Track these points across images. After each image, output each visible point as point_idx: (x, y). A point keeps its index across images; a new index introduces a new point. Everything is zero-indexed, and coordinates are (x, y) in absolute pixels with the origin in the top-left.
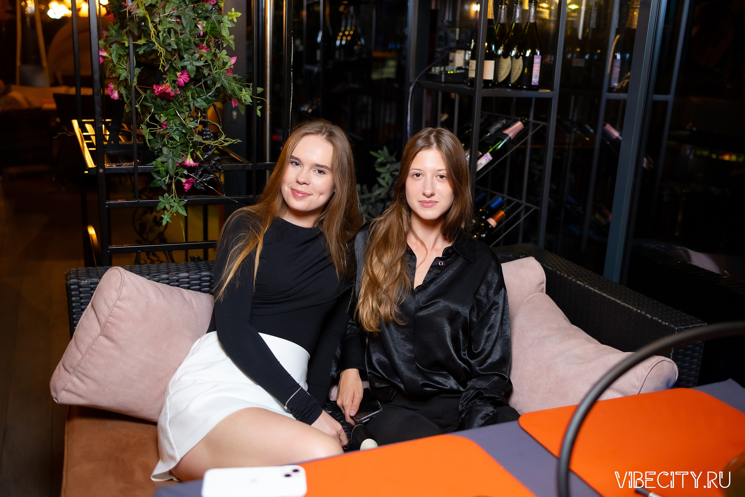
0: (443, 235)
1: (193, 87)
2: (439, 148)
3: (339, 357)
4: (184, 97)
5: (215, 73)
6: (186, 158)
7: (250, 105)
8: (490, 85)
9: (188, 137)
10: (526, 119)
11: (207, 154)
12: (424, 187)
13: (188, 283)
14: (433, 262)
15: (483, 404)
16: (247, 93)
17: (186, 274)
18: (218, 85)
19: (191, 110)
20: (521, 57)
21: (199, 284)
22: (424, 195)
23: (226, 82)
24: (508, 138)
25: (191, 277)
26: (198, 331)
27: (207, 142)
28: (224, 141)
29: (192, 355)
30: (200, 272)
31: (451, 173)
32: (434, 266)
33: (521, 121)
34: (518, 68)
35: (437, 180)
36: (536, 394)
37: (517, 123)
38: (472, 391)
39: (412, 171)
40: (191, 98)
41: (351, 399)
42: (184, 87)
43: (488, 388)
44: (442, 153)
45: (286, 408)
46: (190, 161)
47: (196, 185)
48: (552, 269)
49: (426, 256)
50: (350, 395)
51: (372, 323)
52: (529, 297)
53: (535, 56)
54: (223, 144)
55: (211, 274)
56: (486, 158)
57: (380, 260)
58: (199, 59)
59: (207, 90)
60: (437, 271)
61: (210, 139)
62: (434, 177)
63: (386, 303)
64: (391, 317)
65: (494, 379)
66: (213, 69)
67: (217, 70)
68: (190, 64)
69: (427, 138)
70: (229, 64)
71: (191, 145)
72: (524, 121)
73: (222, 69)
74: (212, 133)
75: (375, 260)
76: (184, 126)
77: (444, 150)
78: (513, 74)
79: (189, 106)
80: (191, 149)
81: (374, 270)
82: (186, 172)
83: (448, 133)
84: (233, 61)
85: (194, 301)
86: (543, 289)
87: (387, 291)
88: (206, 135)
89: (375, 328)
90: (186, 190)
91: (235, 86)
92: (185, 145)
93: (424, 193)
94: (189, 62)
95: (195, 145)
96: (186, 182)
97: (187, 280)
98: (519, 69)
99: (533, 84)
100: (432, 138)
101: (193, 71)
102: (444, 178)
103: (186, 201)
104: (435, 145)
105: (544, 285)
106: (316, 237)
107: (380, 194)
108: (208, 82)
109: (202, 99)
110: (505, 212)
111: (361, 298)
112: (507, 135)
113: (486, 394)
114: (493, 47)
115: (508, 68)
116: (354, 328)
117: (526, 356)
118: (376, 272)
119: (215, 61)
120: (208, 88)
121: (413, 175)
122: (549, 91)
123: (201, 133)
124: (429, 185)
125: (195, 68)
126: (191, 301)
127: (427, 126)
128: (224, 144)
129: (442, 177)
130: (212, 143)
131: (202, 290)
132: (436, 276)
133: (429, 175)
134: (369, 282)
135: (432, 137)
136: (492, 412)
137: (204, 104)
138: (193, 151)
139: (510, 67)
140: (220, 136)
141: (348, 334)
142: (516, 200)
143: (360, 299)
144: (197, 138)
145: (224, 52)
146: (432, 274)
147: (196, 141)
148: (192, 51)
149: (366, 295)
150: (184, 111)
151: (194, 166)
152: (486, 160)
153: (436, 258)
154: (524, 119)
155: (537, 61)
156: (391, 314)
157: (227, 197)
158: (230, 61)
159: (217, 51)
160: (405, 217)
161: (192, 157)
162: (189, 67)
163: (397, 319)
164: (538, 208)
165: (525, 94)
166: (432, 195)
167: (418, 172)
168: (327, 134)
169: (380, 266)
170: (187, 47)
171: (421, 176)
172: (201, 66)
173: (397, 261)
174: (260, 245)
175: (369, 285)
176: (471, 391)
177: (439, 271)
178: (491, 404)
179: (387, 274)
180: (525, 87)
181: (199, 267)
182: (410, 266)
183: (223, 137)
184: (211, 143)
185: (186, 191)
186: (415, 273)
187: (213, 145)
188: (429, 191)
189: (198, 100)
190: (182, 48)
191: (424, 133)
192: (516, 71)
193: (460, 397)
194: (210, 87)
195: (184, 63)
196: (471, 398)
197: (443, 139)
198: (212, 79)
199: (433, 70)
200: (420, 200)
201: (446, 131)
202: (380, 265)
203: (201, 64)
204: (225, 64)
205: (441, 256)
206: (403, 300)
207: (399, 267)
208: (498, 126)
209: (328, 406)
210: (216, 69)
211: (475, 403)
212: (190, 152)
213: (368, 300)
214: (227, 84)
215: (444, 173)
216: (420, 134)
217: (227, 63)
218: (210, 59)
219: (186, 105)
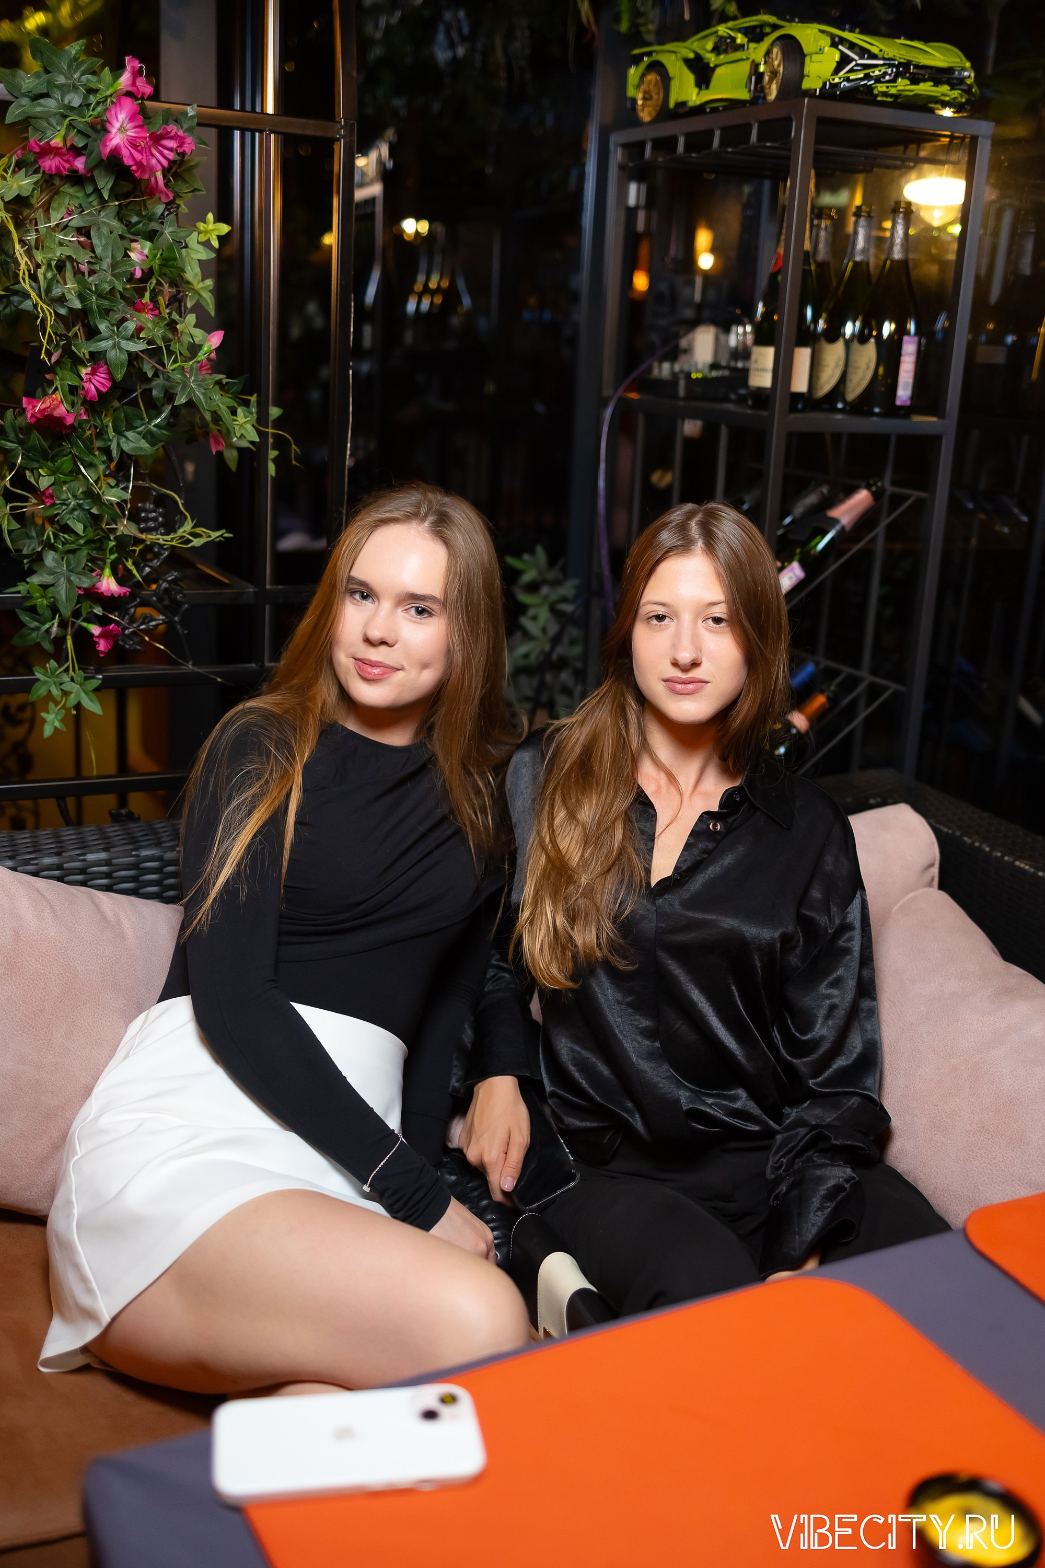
0: (720, 759)
1: (116, 404)
2: (710, 551)
3: (469, 1045)
4: (96, 427)
5: (173, 370)
6: (100, 575)
7: (249, 448)
8: (800, 406)
9: (106, 525)
10: (879, 484)
11: (149, 566)
12: (675, 646)
13: (108, 875)
14: (696, 823)
15: (829, 1162)
16: (247, 419)
17: (103, 856)
18: (181, 400)
19: (110, 459)
20: (872, 340)
21: (134, 879)
22: (675, 664)
23: (199, 394)
24: (838, 527)
25: (114, 861)
26: (137, 994)
27: (150, 537)
28: (191, 534)
29: (127, 1056)
30: (137, 849)
31: (737, 613)
32: (697, 834)
33: (868, 487)
34: (863, 366)
35: (706, 628)
36: (947, 1136)
37: (858, 493)
38: (802, 1131)
39: (646, 608)
40: (112, 431)
41: (502, 1149)
42: (95, 406)
43: (837, 1123)
44: (717, 564)
45: (366, 1188)
46: (109, 584)
47: (123, 640)
48: (950, 832)
49: (680, 809)
50: (501, 1136)
51: (554, 970)
52: (905, 899)
53: (906, 338)
54: (190, 541)
55: (162, 854)
56: (791, 574)
57: (572, 816)
58: (135, 336)
59: (152, 412)
60: (707, 846)
61: (155, 529)
62: (700, 621)
63: (585, 918)
64: (599, 951)
65: (850, 1103)
66: (169, 361)
67: (177, 362)
68: (114, 346)
69: (683, 528)
70: (205, 348)
71: (112, 544)
72: (874, 489)
73: (191, 359)
74: (161, 515)
75: (561, 815)
76: (95, 498)
77: (720, 555)
78: (851, 380)
79: (107, 451)
80: (111, 553)
81: (559, 839)
82: (98, 611)
83: (732, 515)
84: (215, 340)
85: (125, 921)
86: (933, 880)
87: (589, 892)
88: (147, 520)
89: (563, 981)
90: (102, 652)
91: (221, 402)
92: (98, 544)
93: (675, 660)
94: (110, 342)
95: (123, 544)
96: (101, 636)
97: (104, 869)
98: (868, 367)
99: (898, 403)
100: (694, 528)
101: (122, 364)
102: (722, 624)
103: (99, 679)
104: (700, 544)
105: (935, 871)
106: (423, 769)
107: (526, 656)
108: (154, 393)
109: (139, 433)
110: (829, 699)
111: (525, 909)
112: (835, 521)
113: (835, 1139)
114: (809, 313)
115: (837, 366)
116: (504, 977)
117: (917, 1043)
118: (563, 845)
119: (171, 341)
120: (153, 408)
121: (648, 619)
122: (934, 419)
123: (134, 517)
124: (686, 641)
125: (125, 357)
126: (119, 920)
127: (684, 500)
128: (192, 541)
129: (717, 620)
130: (161, 539)
131: (142, 891)
132: (705, 856)
133: (686, 618)
134: (545, 869)
135: (693, 525)
136: (847, 1181)
137: (144, 444)
138: (116, 558)
139: (842, 363)
140: (181, 522)
141: (489, 993)
142: (846, 670)
143: (522, 911)
144: (125, 527)
145: (191, 318)
146: (695, 851)
147: (123, 535)
148: (118, 316)
149: (537, 901)
150: (96, 461)
151: (120, 595)
152: (790, 578)
153: (704, 813)
154: (875, 484)
155: (909, 348)
156: (599, 945)
157: (196, 669)
158: (209, 340)
159: (175, 316)
160: (632, 717)
161: (114, 573)
162: (112, 355)
163: (613, 955)
164: (902, 689)
165: (875, 424)
166: (695, 664)
167: (661, 610)
168: (431, 519)
169: (572, 830)
170: (106, 303)
171: (667, 620)
172: (140, 354)
173: (613, 823)
174: (297, 792)
175: (545, 875)
176: (797, 1131)
177: (711, 846)
178: (846, 1163)
179: (589, 851)
180: (877, 410)
181: (132, 838)
182: (642, 832)
183: (188, 526)
184: (159, 539)
185: (102, 655)
186: (652, 848)
187: (165, 545)
188: (687, 655)
189: (130, 434)
190: (95, 307)
191: (676, 515)
192: (860, 373)
193: (768, 1148)
194: (159, 405)
195: (99, 343)
196: (799, 1148)
197: (720, 530)
198: (164, 386)
199: (656, 372)
200: (667, 676)
201: (728, 510)
202: (573, 828)
203: (137, 347)
204: (194, 349)
205: (715, 808)
206: (627, 912)
207: (619, 834)
208: (812, 499)
209: (447, 1162)
210: (175, 361)
211: (809, 1159)
212: (108, 561)
213: (544, 912)
214: (201, 397)
215: (720, 611)
216: (665, 519)
217: (200, 347)
218: (162, 336)
219: (99, 449)
